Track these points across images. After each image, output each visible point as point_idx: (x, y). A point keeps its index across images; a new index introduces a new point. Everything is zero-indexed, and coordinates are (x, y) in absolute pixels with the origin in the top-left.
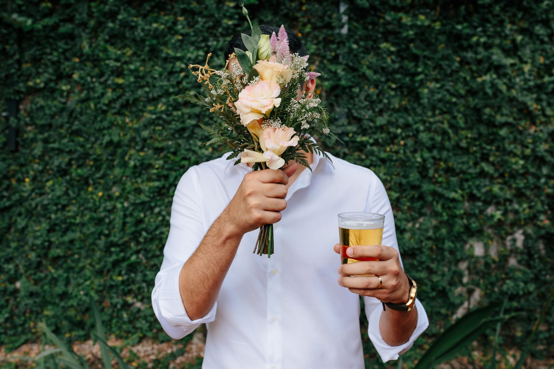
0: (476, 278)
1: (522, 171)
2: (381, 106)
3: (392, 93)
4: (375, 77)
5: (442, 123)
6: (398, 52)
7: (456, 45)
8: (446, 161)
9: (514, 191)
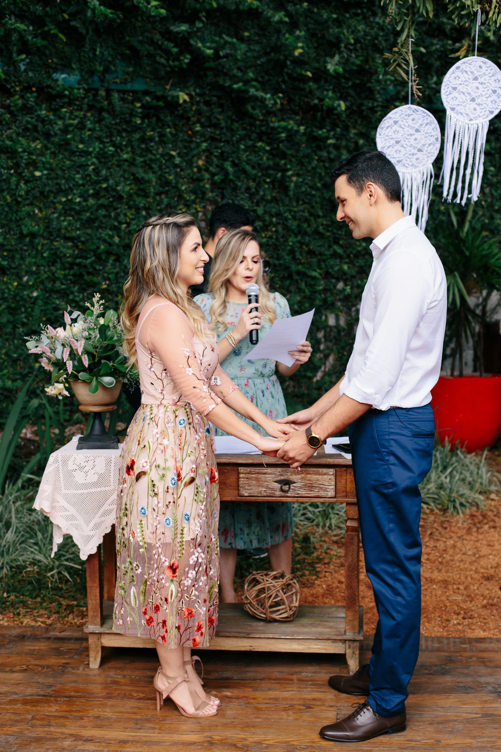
0: (330, 344)
1: (363, 252)
2: (258, 197)
3: (266, 186)
4: (254, 172)
5: (303, 211)
6: (271, 150)
7: (314, 145)
8: (307, 245)
9: (356, 269)
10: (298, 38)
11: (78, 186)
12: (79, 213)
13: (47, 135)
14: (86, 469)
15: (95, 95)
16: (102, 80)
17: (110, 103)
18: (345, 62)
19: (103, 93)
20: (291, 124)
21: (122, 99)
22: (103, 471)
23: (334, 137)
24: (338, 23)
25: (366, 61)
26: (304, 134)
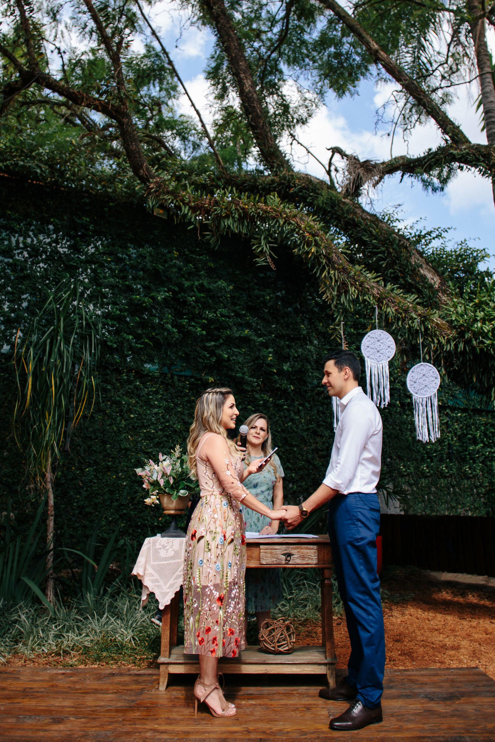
10: (270, 353)
11: (153, 424)
12: (152, 439)
13: (139, 396)
14: (167, 548)
15: (165, 377)
16: (169, 369)
17: (173, 381)
18: (292, 367)
19: (169, 376)
20: (266, 397)
21: (179, 380)
22: (177, 549)
23: (287, 405)
24: (289, 347)
25: (303, 366)
26: (272, 403)
